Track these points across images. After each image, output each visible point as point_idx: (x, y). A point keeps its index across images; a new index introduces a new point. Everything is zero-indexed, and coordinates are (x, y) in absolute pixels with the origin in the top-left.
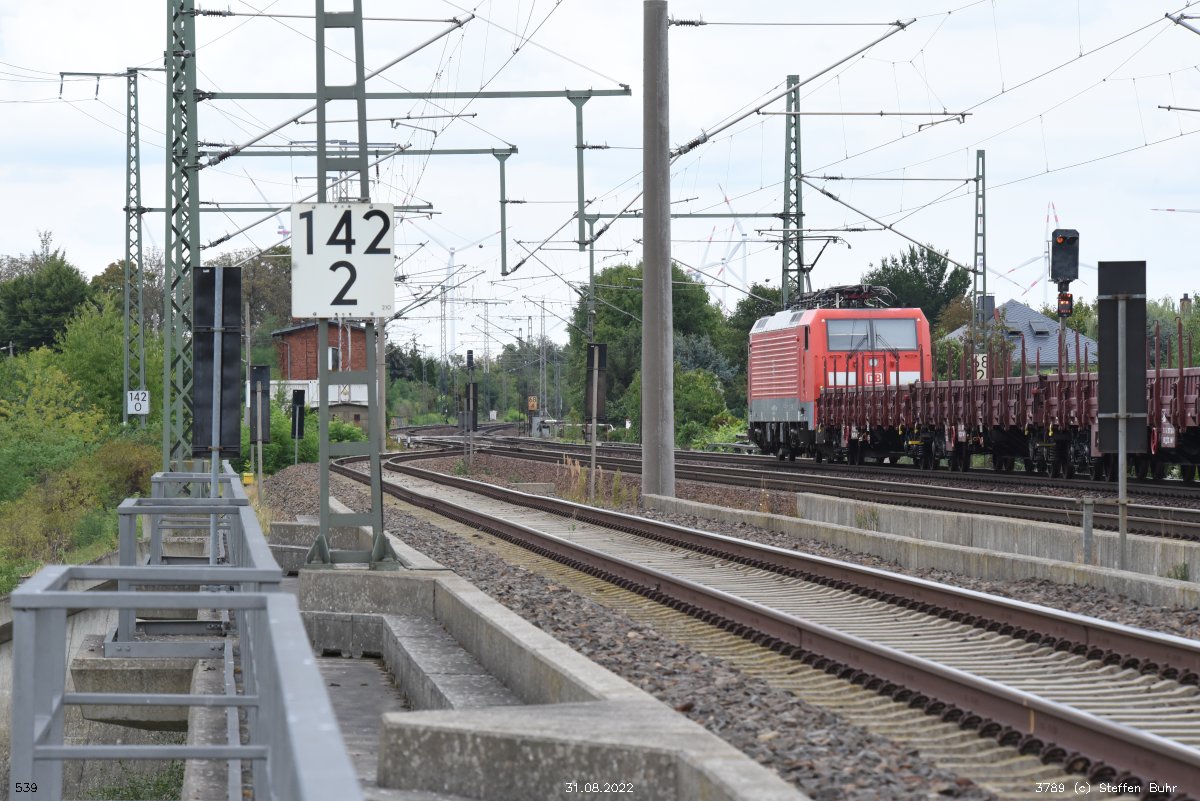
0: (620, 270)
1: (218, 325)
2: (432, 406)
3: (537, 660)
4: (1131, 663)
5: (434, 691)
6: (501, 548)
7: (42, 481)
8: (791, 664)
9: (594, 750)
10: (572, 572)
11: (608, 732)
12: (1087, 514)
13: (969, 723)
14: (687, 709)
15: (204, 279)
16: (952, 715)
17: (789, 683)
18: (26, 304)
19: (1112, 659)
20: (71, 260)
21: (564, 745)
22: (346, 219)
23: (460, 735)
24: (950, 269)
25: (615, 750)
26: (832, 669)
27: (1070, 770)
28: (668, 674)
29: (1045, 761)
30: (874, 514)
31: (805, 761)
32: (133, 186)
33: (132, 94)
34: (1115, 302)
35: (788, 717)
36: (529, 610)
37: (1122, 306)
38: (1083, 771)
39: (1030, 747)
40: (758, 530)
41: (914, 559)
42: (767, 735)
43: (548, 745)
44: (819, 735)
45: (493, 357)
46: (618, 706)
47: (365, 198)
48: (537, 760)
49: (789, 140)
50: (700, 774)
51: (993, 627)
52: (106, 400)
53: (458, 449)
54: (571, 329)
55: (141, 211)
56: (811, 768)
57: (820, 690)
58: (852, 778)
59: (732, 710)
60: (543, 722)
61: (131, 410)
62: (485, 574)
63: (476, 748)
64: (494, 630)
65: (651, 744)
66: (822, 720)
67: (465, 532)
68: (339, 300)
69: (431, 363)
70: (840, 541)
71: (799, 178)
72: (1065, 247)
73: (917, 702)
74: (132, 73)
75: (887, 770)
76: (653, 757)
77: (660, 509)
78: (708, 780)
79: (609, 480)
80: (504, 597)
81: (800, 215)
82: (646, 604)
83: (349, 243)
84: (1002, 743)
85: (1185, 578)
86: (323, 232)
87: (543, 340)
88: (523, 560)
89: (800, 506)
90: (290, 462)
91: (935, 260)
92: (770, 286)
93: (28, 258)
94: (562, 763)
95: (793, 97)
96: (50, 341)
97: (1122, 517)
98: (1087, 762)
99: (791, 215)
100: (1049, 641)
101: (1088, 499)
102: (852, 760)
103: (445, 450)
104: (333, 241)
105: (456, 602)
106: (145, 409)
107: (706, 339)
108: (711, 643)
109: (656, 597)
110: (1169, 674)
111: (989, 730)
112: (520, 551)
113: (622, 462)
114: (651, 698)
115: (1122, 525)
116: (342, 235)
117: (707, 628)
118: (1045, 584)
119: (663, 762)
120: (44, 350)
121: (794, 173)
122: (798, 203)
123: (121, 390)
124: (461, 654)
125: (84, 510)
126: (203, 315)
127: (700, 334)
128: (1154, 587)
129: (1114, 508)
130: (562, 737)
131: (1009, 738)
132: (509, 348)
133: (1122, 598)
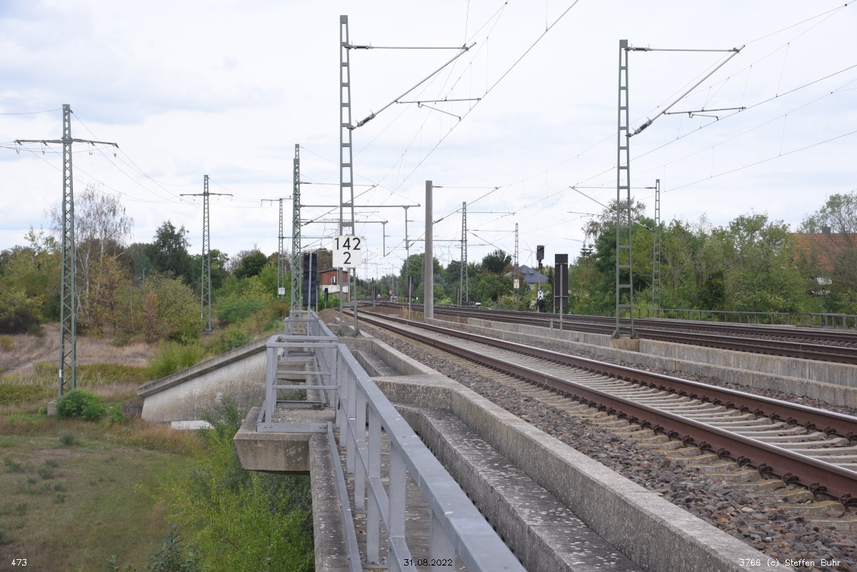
0: (415, 256)
1: (310, 269)
2: (362, 293)
3: (405, 362)
4: (569, 365)
5: (375, 371)
6: (387, 332)
7: (255, 313)
8: (475, 365)
9: (428, 388)
10: (409, 339)
11: (431, 383)
12: (552, 324)
13: (528, 381)
14: (449, 376)
15: (306, 256)
16: (523, 379)
17: (475, 370)
18: (250, 264)
19: (564, 364)
20: (262, 251)
21: (419, 386)
22: (348, 240)
23: (390, 384)
24: (506, 256)
25: (434, 388)
26: (487, 366)
27: (558, 394)
28: (442, 367)
29: (551, 392)
30: (490, 324)
31: (485, 391)
32: (281, 231)
33: (281, 206)
34: (560, 265)
35: (477, 379)
36: (399, 348)
37: (561, 266)
38: (562, 394)
39: (546, 388)
40: (458, 328)
41: (503, 336)
42: (472, 384)
43: (414, 387)
44: (487, 384)
45: (379, 279)
46: (432, 376)
47: (353, 234)
48: (411, 391)
49: (463, 220)
50: (459, 395)
51: (529, 355)
52: (272, 290)
53: (371, 305)
54: (401, 272)
55: (283, 238)
56: (487, 393)
57: (485, 372)
58: (499, 396)
59: (461, 377)
60: (412, 380)
61: (280, 293)
62: (385, 339)
63: (394, 387)
64: (391, 355)
65: (443, 386)
66: (487, 380)
67: (377, 328)
68: (346, 263)
69: (362, 281)
70: (482, 331)
71: (466, 230)
72: (541, 251)
73: (513, 375)
74: (281, 200)
75: (508, 394)
76: (444, 390)
77: (430, 322)
78: (461, 396)
79: (414, 314)
80: (392, 345)
81: (466, 240)
82: (431, 348)
83: (349, 247)
84: (538, 387)
85: (578, 341)
86: (341, 244)
87: (393, 275)
88: (395, 336)
89: (469, 321)
90: (324, 308)
91: (502, 253)
92: (457, 260)
93: (250, 251)
94: (419, 391)
95: (464, 209)
96: (257, 274)
97: (561, 325)
98: (563, 392)
99: (464, 241)
100: (545, 359)
101: (552, 320)
102: (498, 391)
103: (366, 305)
104: (344, 246)
105: (379, 346)
106: (283, 293)
107: (439, 275)
108: (451, 359)
109: (433, 346)
110: (580, 368)
111: (534, 383)
112: (393, 333)
113: (418, 309)
114: (440, 373)
115: (561, 327)
116: (347, 245)
117: (450, 354)
118: (541, 343)
119: (447, 391)
120: (256, 276)
121: (465, 229)
122: (466, 237)
123: (277, 288)
124: (381, 361)
125: (267, 321)
126: (306, 266)
127: (437, 273)
128: (573, 344)
129: (559, 323)
130: (418, 384)
131: (540, 385)
132: (384, 277)
133: (563, 347)
